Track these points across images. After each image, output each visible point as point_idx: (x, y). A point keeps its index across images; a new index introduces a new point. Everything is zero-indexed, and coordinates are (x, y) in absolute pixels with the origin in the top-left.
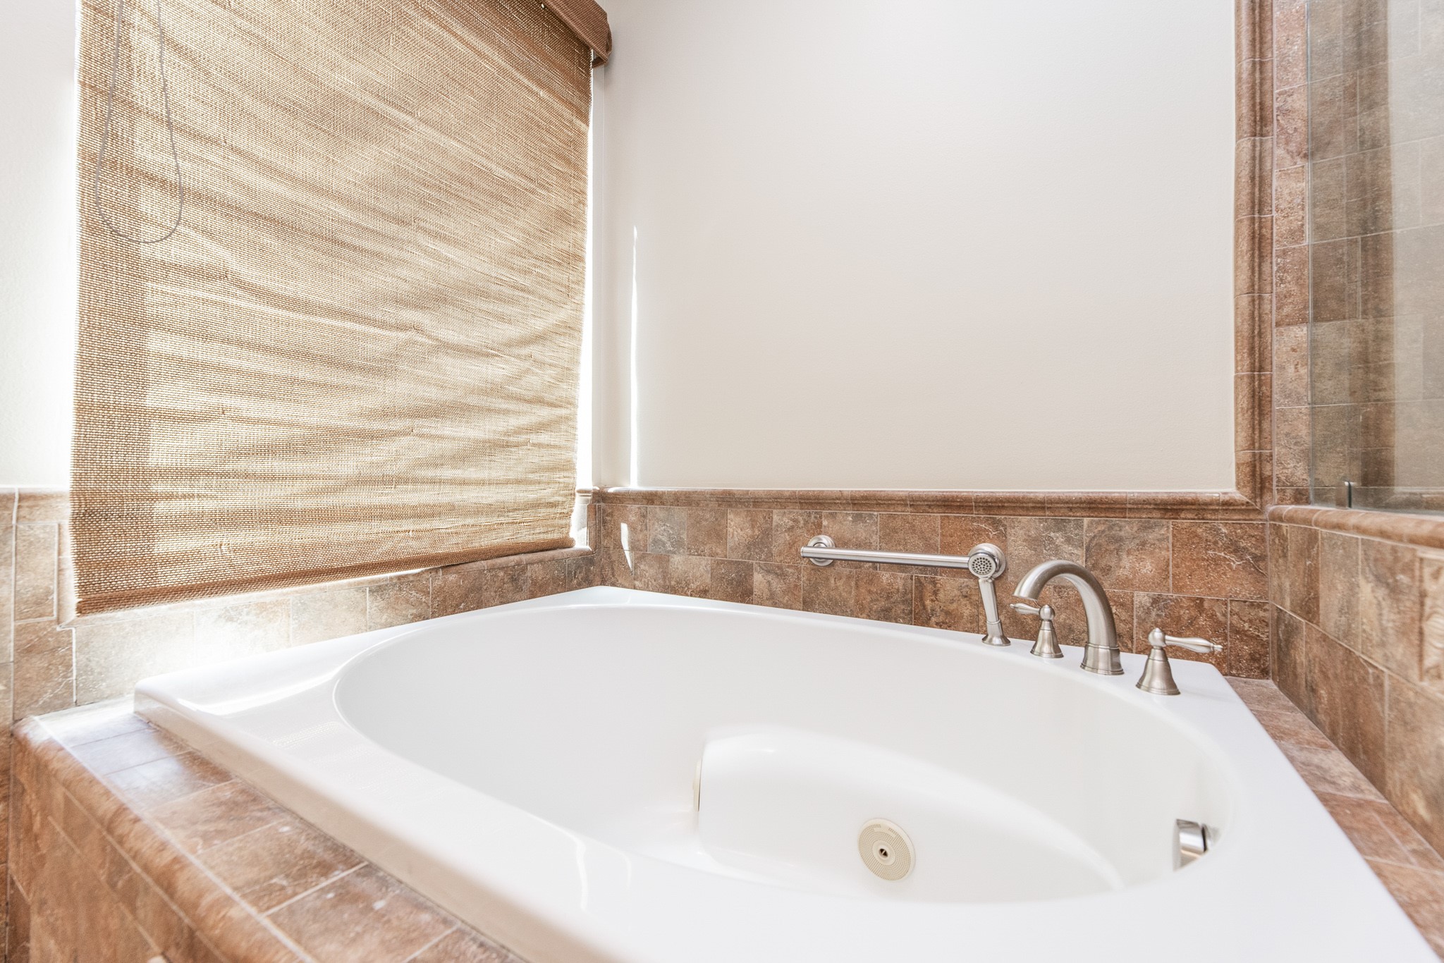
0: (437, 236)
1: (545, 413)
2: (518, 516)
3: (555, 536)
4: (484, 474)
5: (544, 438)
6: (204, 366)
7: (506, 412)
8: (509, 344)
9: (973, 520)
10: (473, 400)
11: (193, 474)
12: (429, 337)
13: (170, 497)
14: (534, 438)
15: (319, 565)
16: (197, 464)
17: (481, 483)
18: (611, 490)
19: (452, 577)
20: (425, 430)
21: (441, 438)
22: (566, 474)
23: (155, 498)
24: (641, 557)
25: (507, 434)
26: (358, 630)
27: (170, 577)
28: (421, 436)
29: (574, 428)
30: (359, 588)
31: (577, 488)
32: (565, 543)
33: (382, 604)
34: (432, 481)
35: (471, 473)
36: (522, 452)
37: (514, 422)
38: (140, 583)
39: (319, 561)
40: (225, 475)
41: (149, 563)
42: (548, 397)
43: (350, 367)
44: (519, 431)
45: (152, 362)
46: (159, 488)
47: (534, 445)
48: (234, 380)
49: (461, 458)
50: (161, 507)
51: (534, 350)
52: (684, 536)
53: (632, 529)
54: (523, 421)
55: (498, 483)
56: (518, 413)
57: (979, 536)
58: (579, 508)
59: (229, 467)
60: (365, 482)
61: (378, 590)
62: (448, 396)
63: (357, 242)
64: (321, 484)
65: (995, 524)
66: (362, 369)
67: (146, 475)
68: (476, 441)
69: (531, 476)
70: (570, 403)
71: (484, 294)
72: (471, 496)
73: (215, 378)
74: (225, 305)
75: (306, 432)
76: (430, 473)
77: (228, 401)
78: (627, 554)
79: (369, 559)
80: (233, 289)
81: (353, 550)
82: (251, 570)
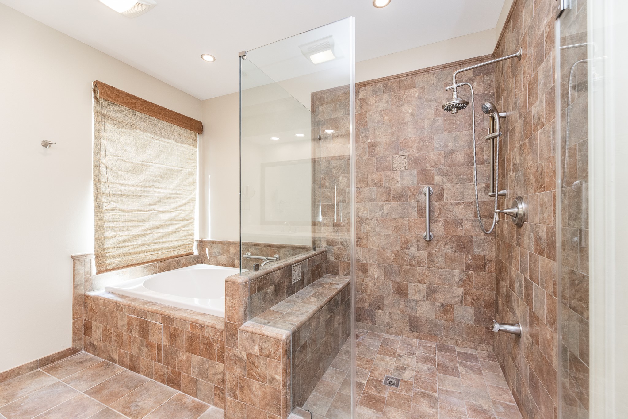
0: (158, 188)
1: (186, 222)
2: (179, 248)
3: (189, 252)
4: (170, 240)
5: (185, 228)
6: (114, 227)
7: (176, 224)
8: (176, 208)
9: (275, 249)
10: (167, 223)
11: (112, 248)
12: (157, 211)
13: (108, 253)
14: (183, 229)
15: (135, 263)
16: (112, 246)
17: (169, 241)
18: (204, 240)
19: (162, 264)
20: (156, 232)
21: (160, 233)
22: (191, 236)
23: (106, 253)
24: (211, 257)
25: (175, 229)
26: (142, 276)
27: (109, 267)
28: (155, 233)
29: (194, 224)
30: (142, 267)
31: (195, 239)
32: (191, 254)
33: (147, 270)
34: (158, 243)
35: (167, 240)
36: (180, 233)
37: (177, 226)
38: (104, 268)
39: (134, 262)
40: (117, 247)
41: (106, 265)
42: (187, 218)
43: (140, 221)
44: (178, 228)
45: (105, 228)
46: (107, 251)
47: (183, 231)
48: (118, 229)
49: (164, 236)
50: (107, 254)
51: (183, 208)
52: (221, 252)
53: (209, 250)
54: (180, 225)
55: (173, 241)
56: (178, 224)
57: (275, 253)
58: (195, 244)
59: (118, 246)
60: (143, 245)
61: (146, 267)
62: (161, 223)
63: (141, 194)
64: (134, 246)
65: (278, 250)
66: (142, 221)
67: (105, 249)
68: (168, 232)
69: (182, 238)
70: (193, 218)
71: (170, 198)
72: (167, 245)
73: (115, 229)
74: (117, 215)
75: (132, 236)
76: (157, 241)
77: (118, 233)
78: (208, 256)
79: (144, 261)
80: (118, 211)
81: (141, 259)
82: (122, 265)
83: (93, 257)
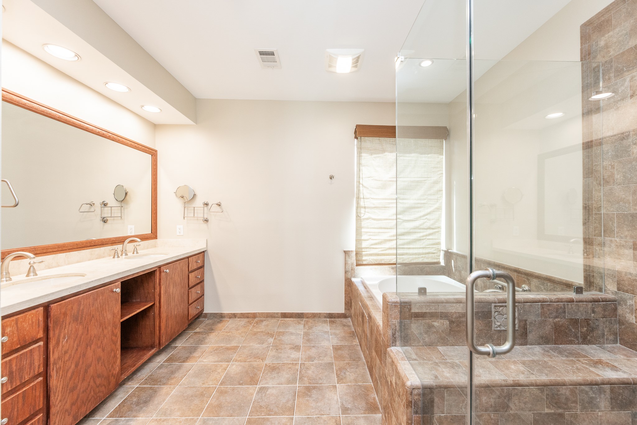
0: (403, 199)
1: (431, 231)
2: (424, 256)
3: (435, 261)
4: (414, 246)
5: (431, 237)
6: (368, 232)
7: (420, 232)
8: (421, 217)
9: (523, 277)
10: (411, 231)
11: (367, 248)
12: (402, 220)
13: (364, 251)
14: (428, 237)
15: (383, 263)
16: (367, 246)
17: (414, 248)
18: (449, 251)
19: (407, 268)
20: (401, 238)
21: (404, 239)
22: (438, 246)
23: (363, 251)
24: (456, 270)
25: (420, 237)
26: (389, 275)
27: (364, 263)
28: (400, 239)
29: (440, 234)
30: (389, 267)
31: (441, 249)
32: (438, 263)
33: (393, 271)
34: (403, 248)
35: (411, 246)
36: (424, 241)
37: (422, 234)
38: (361, 263)
39: (383, 262)
40: (370, 248)
41: (362, 260)
42: (432, 227)
43: (388, 228)
44: (423, 236)
45: (362, 233)
46: (363, 250)
47: (427, 239)
48: (371, 234)
49: (409, 243)
50: (363, 253)
51: (427, 217)
52: (464, 266)
53: (454, 262)
54: (425, 234)
55: (418, 248)
56: (423, 232)
57: (524, 282)
58: (442, 254)
59: (371, 247)
60: (390, 249)
61: (393, 268)
62: (406, 231)
63: (389, 206)
64: (383, 249)
65: (528, 279)
66: (390, 228)
67: (362, 248)
68: (412, 239)
69: (427, 246)
70: (439, 228)
71: (414, 208)
72: (411, 251)
73: (369, 234)
74: (370, 223)
75: (380, 240)
76: (402, 246)
77: (371, 237)
78: (453, 268)
79: (391, 263)
80: (372, 220)
81: (388, 261)
82: (373, 263)
83: (354, 253)
